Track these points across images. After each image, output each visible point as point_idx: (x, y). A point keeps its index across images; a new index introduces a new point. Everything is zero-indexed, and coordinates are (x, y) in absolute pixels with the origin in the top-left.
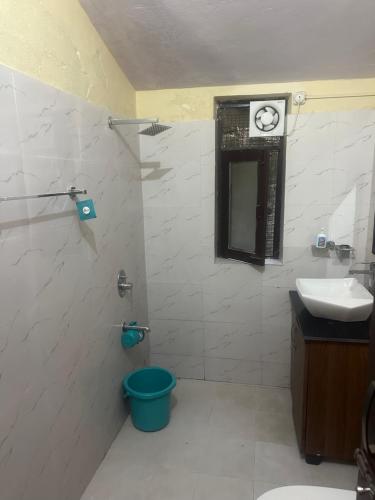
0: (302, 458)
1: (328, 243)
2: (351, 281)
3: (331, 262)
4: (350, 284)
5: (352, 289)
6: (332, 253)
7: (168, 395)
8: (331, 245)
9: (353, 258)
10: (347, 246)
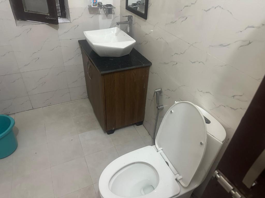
0: (105, 133)
1: (98, 4)
2: (115, 30)
3: (101, 18)
4: (115, 32)
5: (117, 34)
6: (101, 11)
7: (11, 131)
8: (100, 5)
9: (114, 14)
10: (110, 5)
